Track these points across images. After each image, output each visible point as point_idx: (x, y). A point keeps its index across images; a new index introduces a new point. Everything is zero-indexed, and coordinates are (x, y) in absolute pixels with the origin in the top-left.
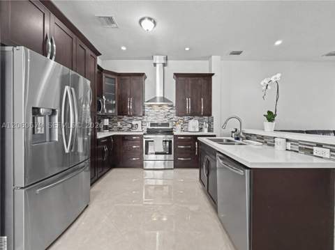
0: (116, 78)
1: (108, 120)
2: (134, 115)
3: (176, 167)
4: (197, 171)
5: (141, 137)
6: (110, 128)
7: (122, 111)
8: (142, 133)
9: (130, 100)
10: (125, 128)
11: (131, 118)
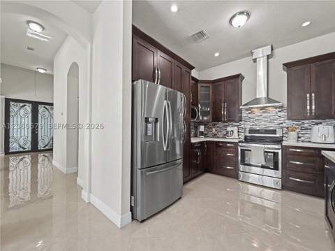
0: (211, 85)
1: (203, 127)
2: (229, 121)
3: (284, 188)
4: (323, 202)
5: (236, 144)
6: (206, 134)
7: (217, 118)
8: (237, 141)
9: (224, 105)
10: (220, 134)
11: (226, 124)
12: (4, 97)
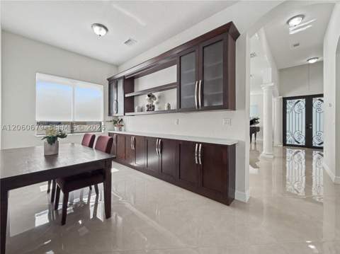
12: (281, 97)
